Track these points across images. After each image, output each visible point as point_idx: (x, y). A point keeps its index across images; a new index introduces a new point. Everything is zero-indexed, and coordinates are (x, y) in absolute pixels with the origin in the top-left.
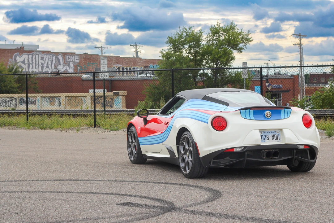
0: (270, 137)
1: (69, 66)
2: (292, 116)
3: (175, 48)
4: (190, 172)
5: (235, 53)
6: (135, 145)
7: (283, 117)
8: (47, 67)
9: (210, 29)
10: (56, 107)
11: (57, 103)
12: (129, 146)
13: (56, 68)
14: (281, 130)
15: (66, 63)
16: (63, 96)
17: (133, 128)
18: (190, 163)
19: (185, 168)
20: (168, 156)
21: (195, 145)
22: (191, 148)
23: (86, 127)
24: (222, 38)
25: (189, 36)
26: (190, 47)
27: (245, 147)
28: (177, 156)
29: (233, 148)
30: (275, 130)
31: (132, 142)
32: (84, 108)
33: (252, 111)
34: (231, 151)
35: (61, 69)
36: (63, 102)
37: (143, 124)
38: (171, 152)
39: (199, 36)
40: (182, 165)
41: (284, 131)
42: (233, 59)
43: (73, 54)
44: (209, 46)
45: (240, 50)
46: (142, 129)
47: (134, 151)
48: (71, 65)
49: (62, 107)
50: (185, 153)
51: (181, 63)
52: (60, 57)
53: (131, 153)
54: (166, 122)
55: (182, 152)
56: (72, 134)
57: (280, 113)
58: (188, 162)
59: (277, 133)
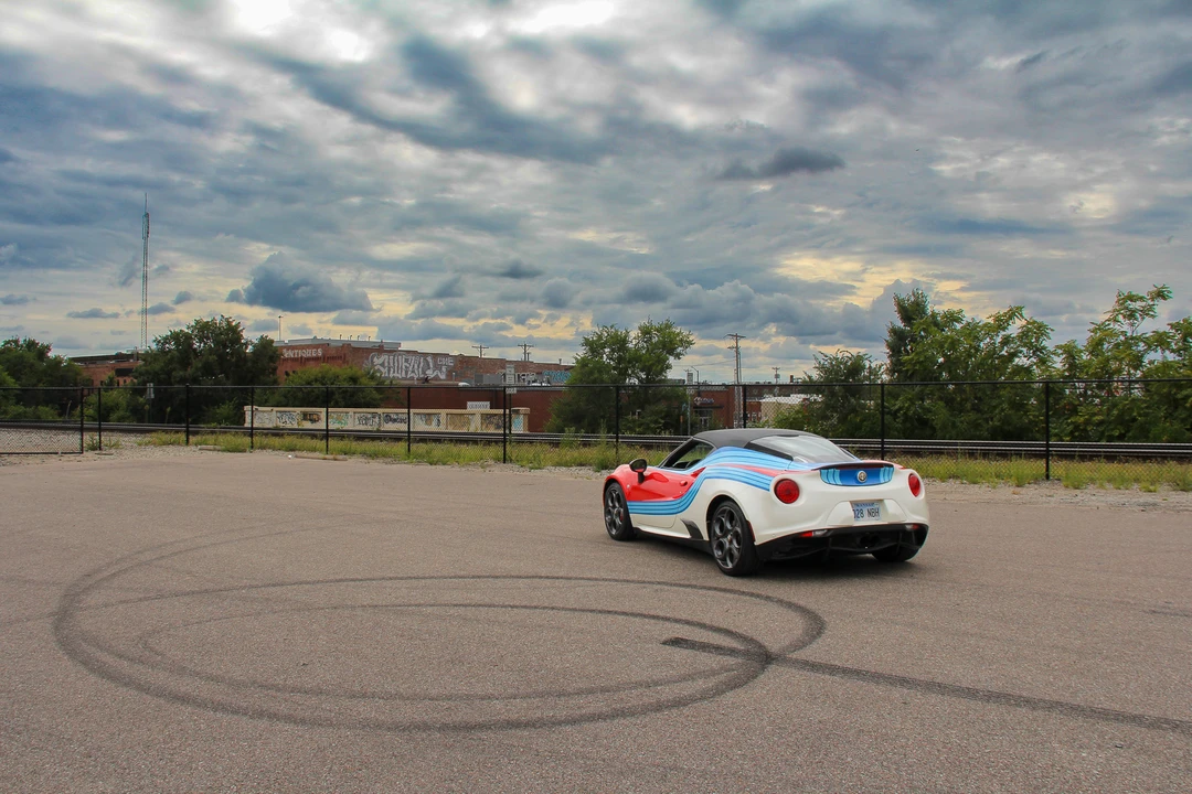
0: (866, 512)
1: (440, 370)
2: (895, 478)
3: (593, 352)
4: (734, 568)
5: (671, 360)
6: (619, 513)
7: (882, 481)
8: (413, 372)
9: (640, 328)
10: (433, 428)
11: (434, 423)
12: (608, 512)
13: (424, 373)
14: (881, 501)
15: (437, 367)
16: (443, 412)
17: (616, 486)
18: (736, 552)
19: (724, 560)
20: (688, 536)
21: (747, 526)
22: (739, 530)
23: (491, 462)
24: (655, 340)
25: (612, 337)
26: (613, 351)
27: (829, 530)
28: (706, 538)
29: (811, 532)
30: (872, 503)
31: (614, 507)
32: (472, 430)
33: (838, 471)
34: (807, 535)
35: (430, 374)
36: (443, 421)
37: (637, 480)
38: (692, 528)
39: (626, 337)
40: (717, 553)
41: (886, 501)
42: (669, 367)
43: (447, 355)
44: (637, 350)
45: (678, 356)
46: (634, 488)
47: (618, 521)
48: (444, 369)
49: (442, 429)
50: (725, 536)
51: (600, 372)
52: (429, 359)
53: (612, 524)
54: (683, 482)
55: (718, 531)
56: (476, 472)
57: (877, 475)
58: (730, 549)
59: (874, 506)
